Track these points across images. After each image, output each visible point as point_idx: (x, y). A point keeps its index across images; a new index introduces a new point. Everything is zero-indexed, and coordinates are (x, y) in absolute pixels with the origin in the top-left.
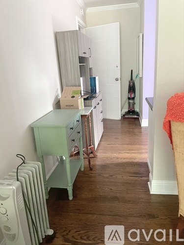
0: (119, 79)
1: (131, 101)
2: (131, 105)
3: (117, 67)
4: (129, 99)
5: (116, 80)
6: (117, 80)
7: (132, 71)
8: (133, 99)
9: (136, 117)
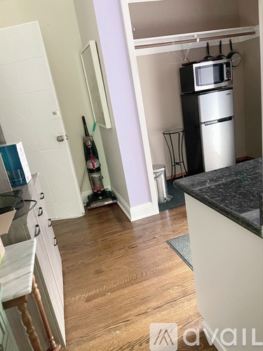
0: (65, 138)
1: (95, 175)
2: (98, 183)
3: (54, 114)
4: (90, 171)
5: (59, 141)
6: (60, 139)
7: (83, 118)
8: (98, 170)
9: (111, 202)
